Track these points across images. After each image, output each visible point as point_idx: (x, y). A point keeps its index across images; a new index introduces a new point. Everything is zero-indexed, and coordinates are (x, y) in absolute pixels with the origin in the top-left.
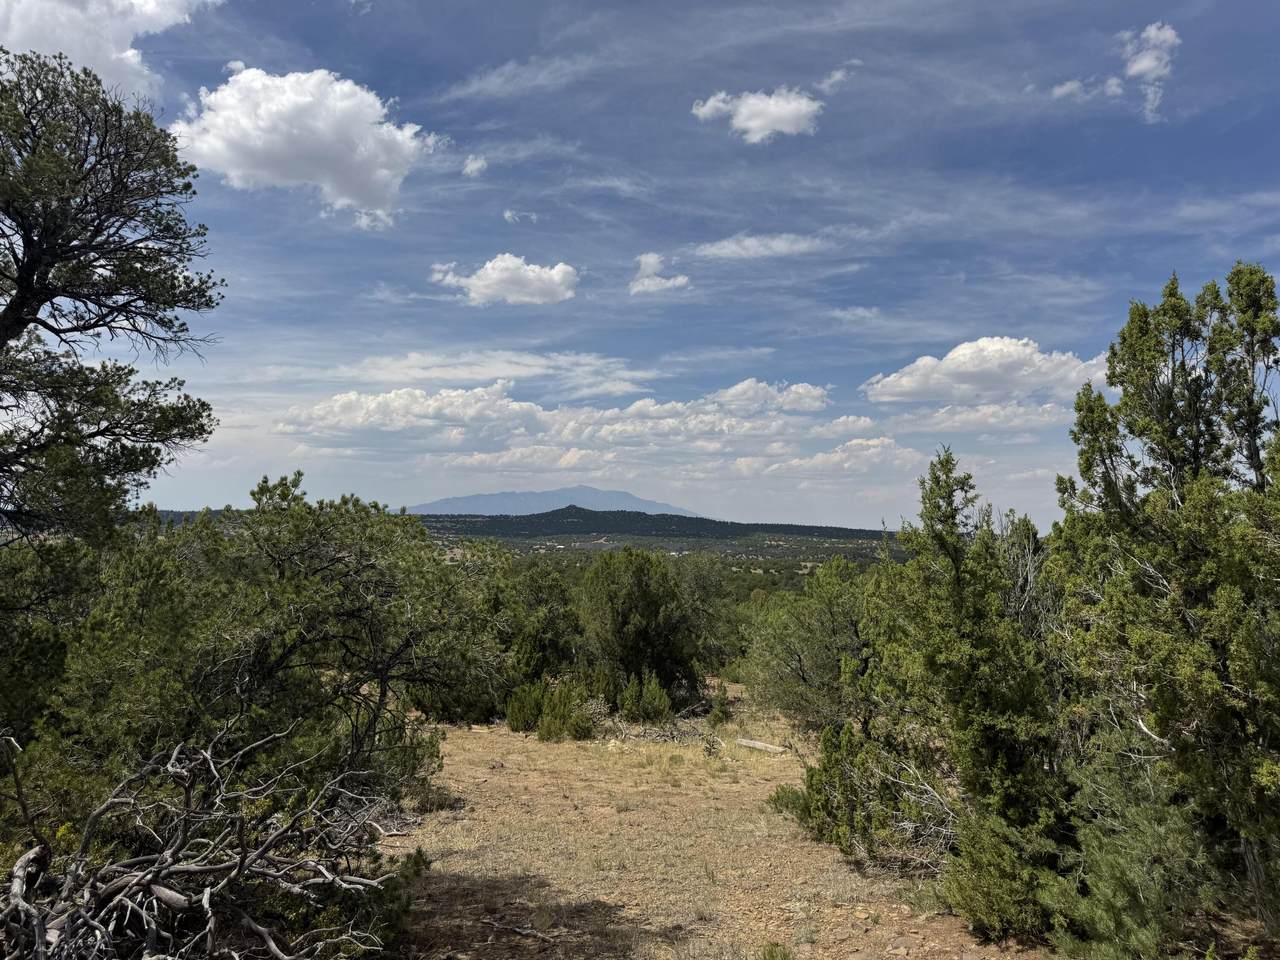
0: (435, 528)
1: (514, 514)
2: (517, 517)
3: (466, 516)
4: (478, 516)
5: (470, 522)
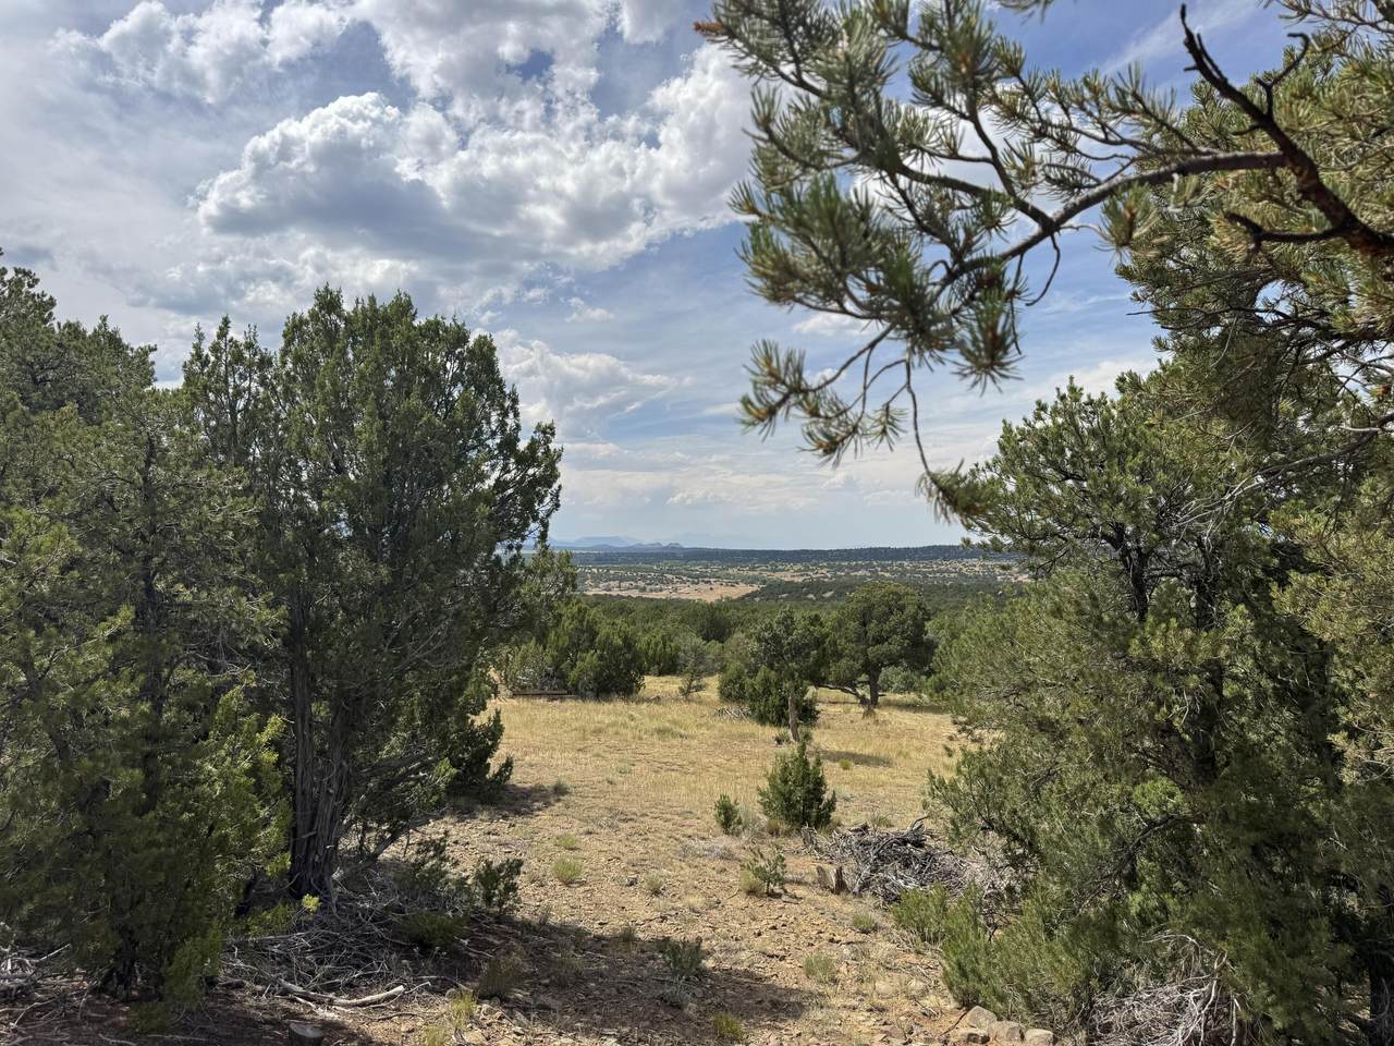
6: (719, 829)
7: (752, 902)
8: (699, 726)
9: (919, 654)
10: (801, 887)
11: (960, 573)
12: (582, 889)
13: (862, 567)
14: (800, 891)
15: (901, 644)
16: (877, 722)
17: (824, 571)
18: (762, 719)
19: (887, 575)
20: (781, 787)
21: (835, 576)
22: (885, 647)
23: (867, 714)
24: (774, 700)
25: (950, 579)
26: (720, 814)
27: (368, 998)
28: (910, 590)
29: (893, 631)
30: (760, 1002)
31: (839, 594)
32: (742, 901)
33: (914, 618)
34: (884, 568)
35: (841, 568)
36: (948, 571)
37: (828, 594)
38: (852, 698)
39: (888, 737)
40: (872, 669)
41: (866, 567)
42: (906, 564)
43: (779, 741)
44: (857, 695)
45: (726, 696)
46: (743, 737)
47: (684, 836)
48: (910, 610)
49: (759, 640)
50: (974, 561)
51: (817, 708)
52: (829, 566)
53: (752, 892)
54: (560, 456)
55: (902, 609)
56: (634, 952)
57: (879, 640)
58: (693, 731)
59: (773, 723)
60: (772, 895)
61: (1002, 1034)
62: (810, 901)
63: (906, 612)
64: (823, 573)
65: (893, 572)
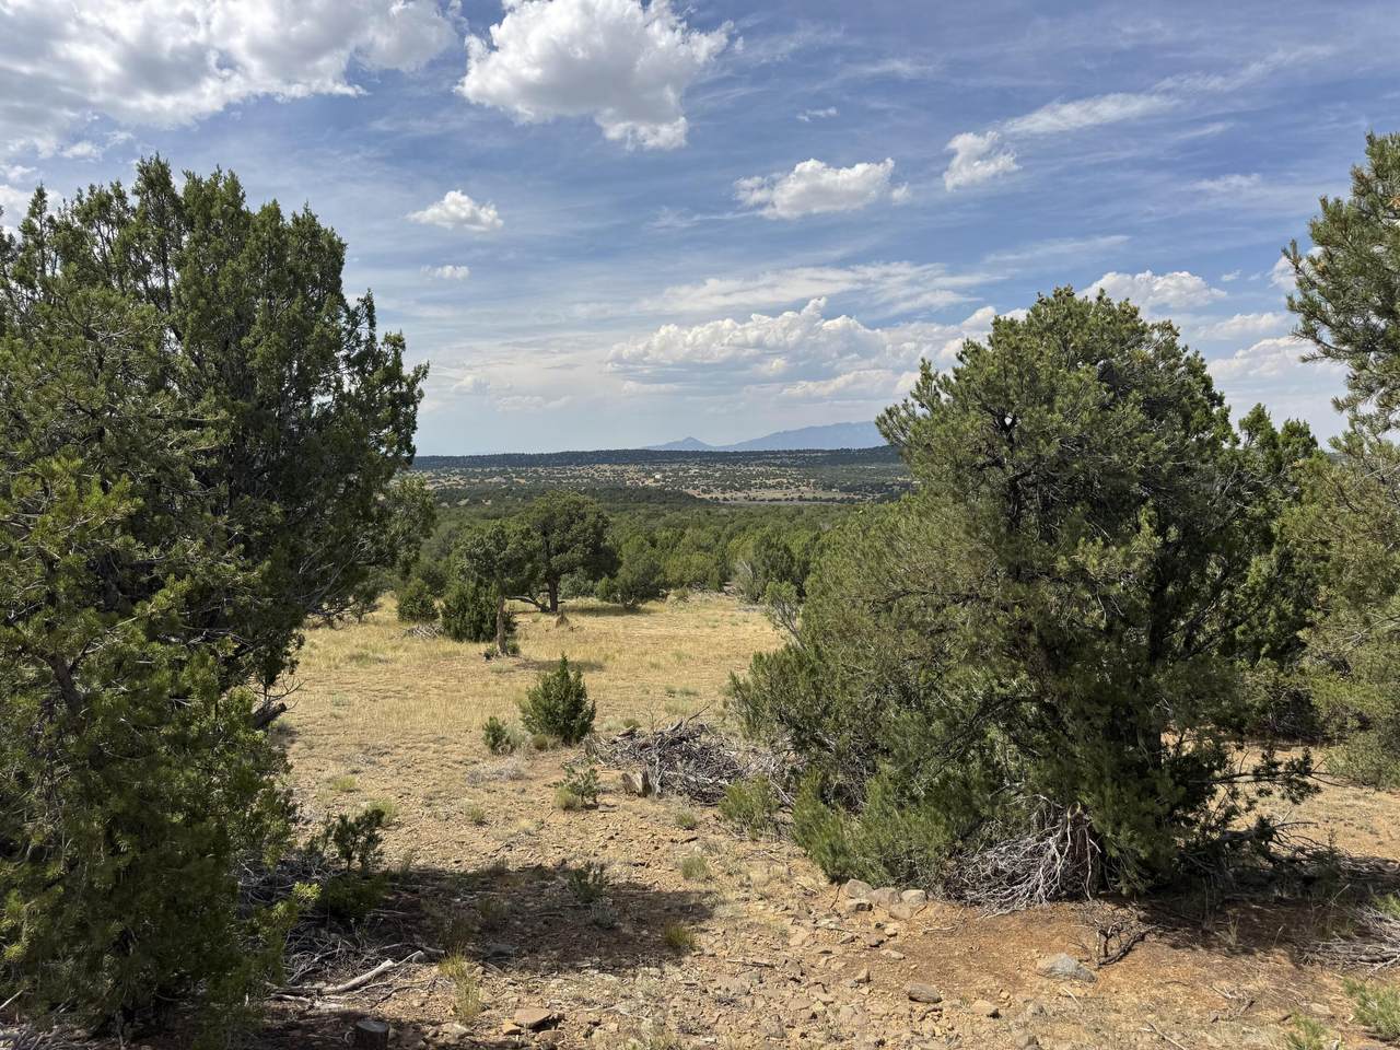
0: (774, 465)
1: (856, 447)
2: (859, 451)
3: (804, 451)
4: (818, 451)
5: (811, 458)
6: (487, 751)
7: (571, 817)
8: (395, 648)
9: (601, 562)
10: (607, 796)
11: (592, 478)
12: (404, 830)
13: (496, 474)
14: (609, 799)
15: (583, 552)
16: (572, 629)
17: (457, 478)
18: (458, 636)
19: (523, 481)
20: (544, 702)
21: (469, 483)
22: (567, 556)
23: (559, 623)
24: (472, 615)
25: (583, 484)
26: (488, 736)
27: (357, 980)
28: (588, 498)
29: (574, 540)
30: (668, 910)
31: (475, 501)
32: (563, 818)
33: (595, 526)
34: (519, 475)
35: (475, 475)
36: (581, 477)
37: (463, 502)
38: (532, 607)
39: (586, 642)
40: (553, 578)
41: (500, 474)
42: (540, 470)
43: (488, 657)
44: (536, 603)
45: (406, 614)
46: (447, 656)
47: (455, 762)
48: (591, 518)
49: (470, 556)
50: (606, 467)
51: (515, 620)
52: (462, 473)
53: (568, 807)
54: (425, 372)
55: (583, 517)
56: (523, 884)
57: (561, 549)
58: (390, 654)
59: (470, 639)
60: (588, 807)
61: (883, 899)
62: (625, 808)
63: (587, 520)
64: (456, 480)
65: (527, 479)
